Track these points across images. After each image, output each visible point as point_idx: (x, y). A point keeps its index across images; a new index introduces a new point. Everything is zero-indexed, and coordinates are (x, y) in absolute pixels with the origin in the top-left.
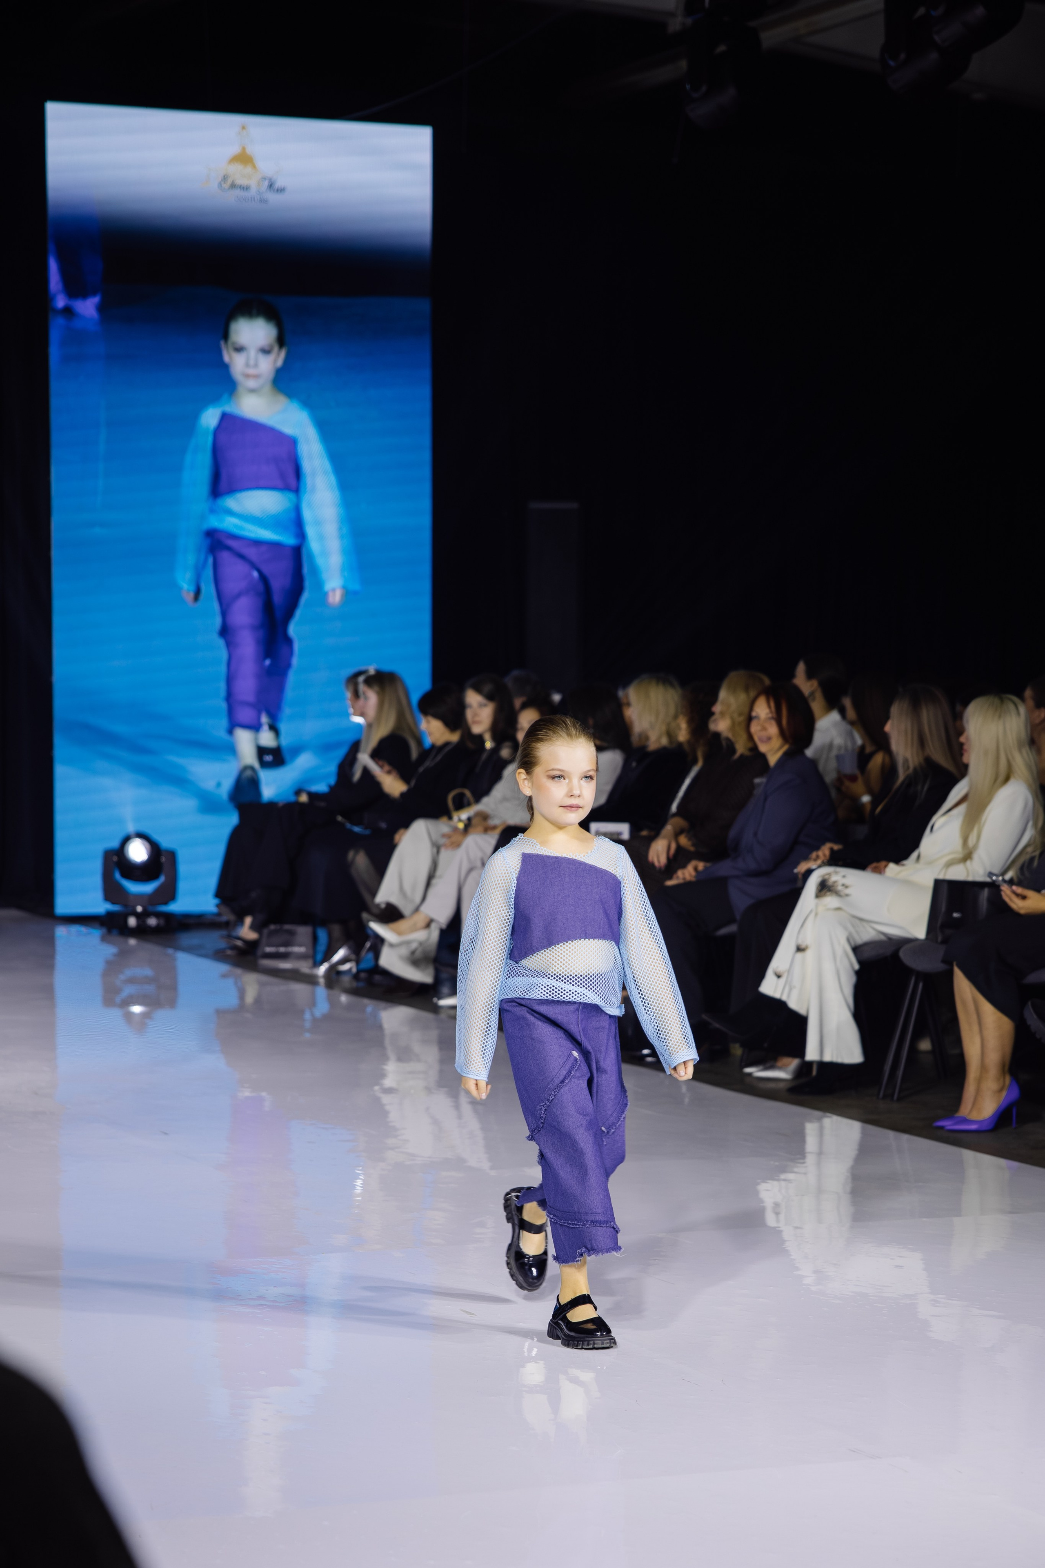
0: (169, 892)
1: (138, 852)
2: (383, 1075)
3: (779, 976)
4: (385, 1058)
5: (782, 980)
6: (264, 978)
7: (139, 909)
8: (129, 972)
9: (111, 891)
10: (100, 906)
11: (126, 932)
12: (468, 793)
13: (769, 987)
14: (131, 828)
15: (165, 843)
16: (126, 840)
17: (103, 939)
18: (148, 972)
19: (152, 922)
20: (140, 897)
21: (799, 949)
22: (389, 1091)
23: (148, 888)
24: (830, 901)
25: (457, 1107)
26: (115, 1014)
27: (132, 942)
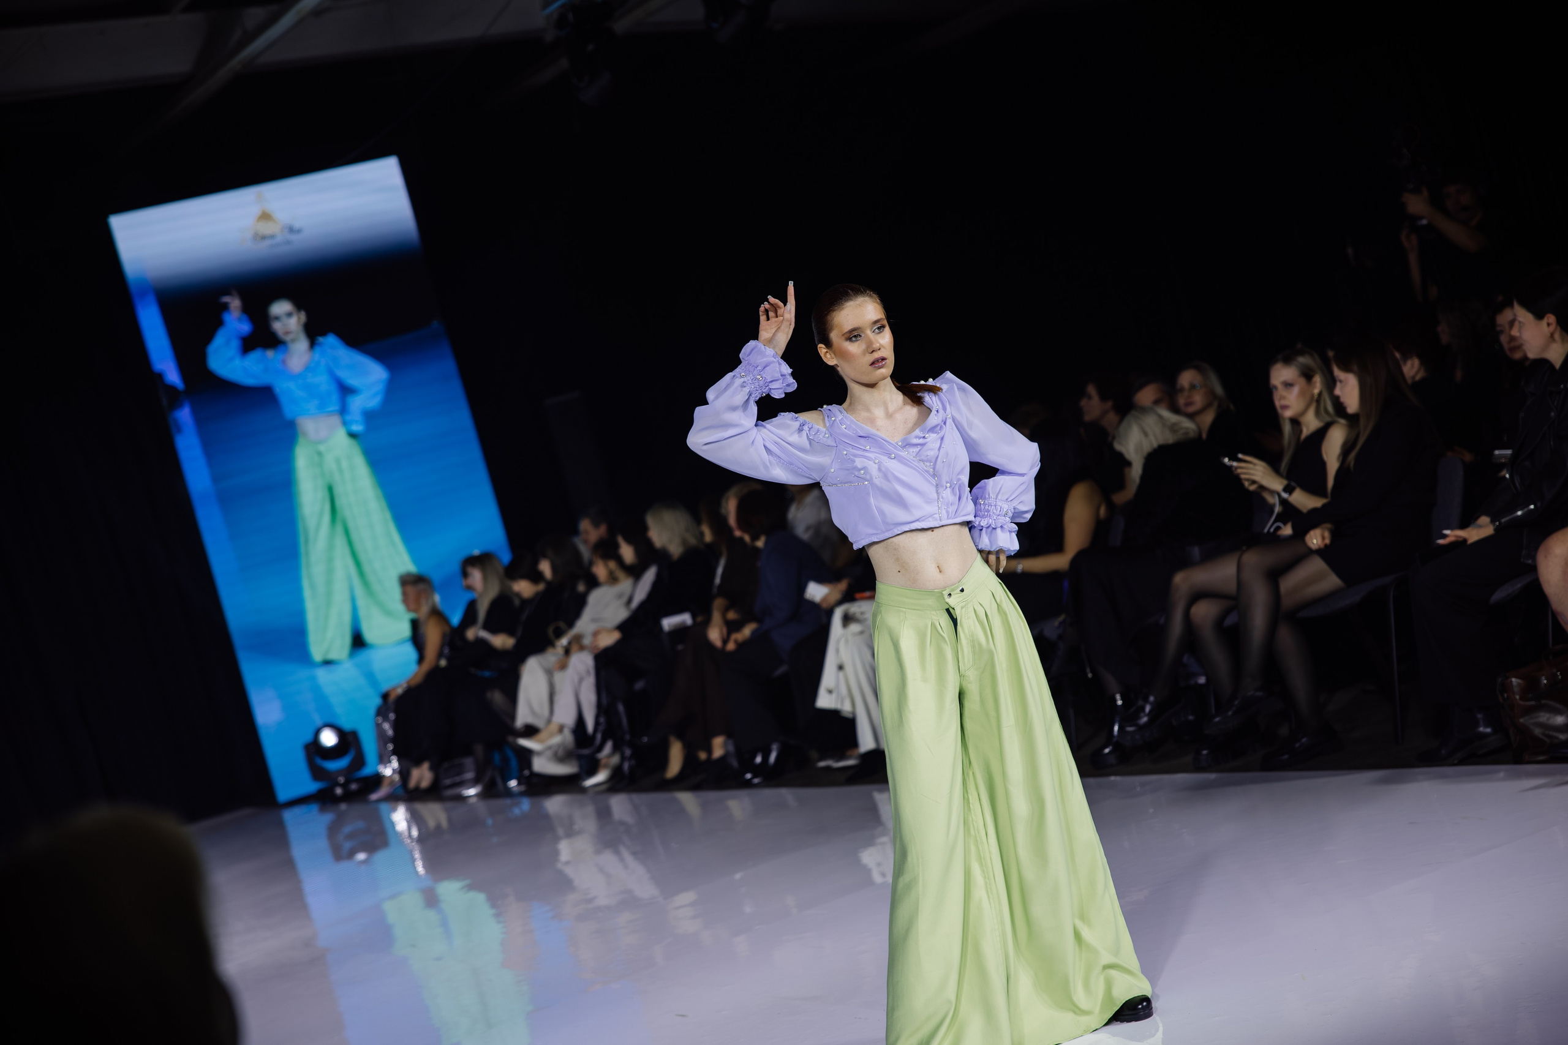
0: (359, 761)
1: (329, 739)
2: (556, 853)
3: (830, 692)
4: (557, 839)
5: (834, 695)
6: (449, 805)
7: (341, 780)
8: (347, 829)
9: (317, 773)
10: (311, 786)
11: (337, 800)
12: (562, 625)
13: (824, 701)
14: (319, 722)
15: (347, 726)
16: (317, 733)
17: (323, 809)
18: (360, 824)
19: (354, 786)
20: (339, 772)
21: (841, 667)
22: (567, 863)
23: (341, 763)
24: (854, 628)
25: (622, 860)
26: (345, 865)
27: (343, 806)
